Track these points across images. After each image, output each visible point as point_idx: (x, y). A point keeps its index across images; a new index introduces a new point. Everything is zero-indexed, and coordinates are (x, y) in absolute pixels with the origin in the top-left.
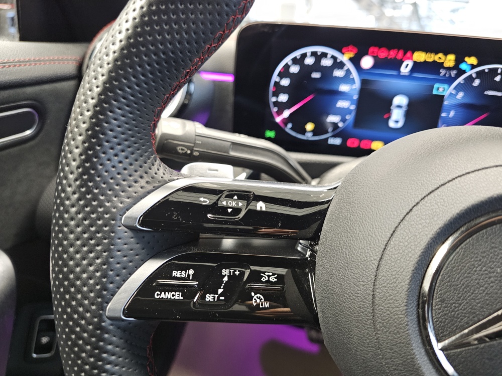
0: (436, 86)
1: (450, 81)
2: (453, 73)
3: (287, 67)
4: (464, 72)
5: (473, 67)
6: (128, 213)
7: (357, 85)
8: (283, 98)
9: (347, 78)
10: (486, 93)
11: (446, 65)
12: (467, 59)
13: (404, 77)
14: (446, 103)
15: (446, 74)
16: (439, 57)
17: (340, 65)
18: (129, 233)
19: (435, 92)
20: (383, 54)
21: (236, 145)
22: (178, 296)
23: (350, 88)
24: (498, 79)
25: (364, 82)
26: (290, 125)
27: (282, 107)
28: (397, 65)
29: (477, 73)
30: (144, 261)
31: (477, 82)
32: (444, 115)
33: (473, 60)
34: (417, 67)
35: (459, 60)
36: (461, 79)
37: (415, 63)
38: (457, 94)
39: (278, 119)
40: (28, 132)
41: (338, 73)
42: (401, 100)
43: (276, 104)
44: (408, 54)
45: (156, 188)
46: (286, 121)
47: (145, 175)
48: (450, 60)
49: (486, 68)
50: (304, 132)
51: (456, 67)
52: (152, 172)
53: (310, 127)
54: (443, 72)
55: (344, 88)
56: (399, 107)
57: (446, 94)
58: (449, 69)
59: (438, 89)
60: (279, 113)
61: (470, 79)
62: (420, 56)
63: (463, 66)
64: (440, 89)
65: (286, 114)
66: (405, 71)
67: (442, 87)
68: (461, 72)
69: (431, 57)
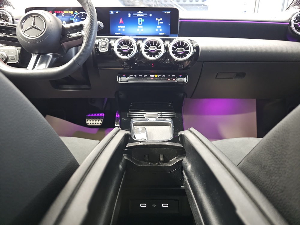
0: (71, 18)
1: (73, 17)
2: (74, 15)
4: (76, 15)
5: (77, 13)
11: (71, 13)
14: (74, 22)
16: (69, 12)
19: (71, 20)
20: (58, 12)
24: (83, 15)
28: (61, 14)
31: (79, 17)
33: (77, 12)
34: (66, 14)
35: (74, 12)
36: (75, 16)
37: (65, 14)
44: (63, 12)
48: (72, 12)
49: (80, 13)
51: (74, 14)
54: (71, 15)
56: (64, 24)
57: (73, 20)
61: (77, 16)
62: (65, 12)
63: (75, 13)
66: (63, 16)
67: (72, 18)
68: (75, 15)
69: (68, 12)
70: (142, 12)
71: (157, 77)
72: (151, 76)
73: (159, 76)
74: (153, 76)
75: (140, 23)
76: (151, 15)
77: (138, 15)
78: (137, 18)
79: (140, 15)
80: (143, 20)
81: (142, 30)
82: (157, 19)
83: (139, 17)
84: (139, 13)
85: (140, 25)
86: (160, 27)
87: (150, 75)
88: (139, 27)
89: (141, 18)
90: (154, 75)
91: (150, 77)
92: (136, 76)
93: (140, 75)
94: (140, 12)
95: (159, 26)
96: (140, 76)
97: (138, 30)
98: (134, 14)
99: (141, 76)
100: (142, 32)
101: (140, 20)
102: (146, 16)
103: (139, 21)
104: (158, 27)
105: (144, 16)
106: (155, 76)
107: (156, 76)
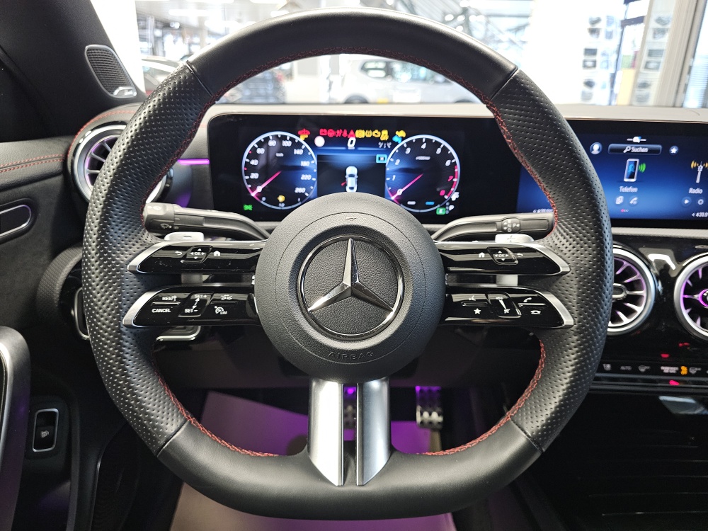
0: (378, 156)
1: (388, 151)
2: (389, 145)
3: (254, 149)
4: (397, 143)
5: (403, 139)
6: (131, 264)
7: (315, 161)
8: (255, 176)
9: (305, 156)
10: (417, 158)
11: (382, 139)
12: (397, 133)
13: (351, 151)
14: (388, 169)
15: (383, 146)
16: (376, 133)
17: (298, 145)
18: (133, 275)
19: (378, 161)
20: (331, 134)
21: (208, 219)
22: (167, 310)
23: (310, 163)
24: (424, 146)
25: (319, 158)
26: (264, 199)
27: (254, 183)
28: (344, 141)
29: (407, 143)
30: (143, 293)
31: (408, 151)
32: (388, 179)
33: (402, 134)
34: (360, 142)
35: (392, 135)
36: (396, 149)
37: (357, 139)
38: (395, 161)
39: (253, 194)
40: (24, 225)
41: (298, 152)
42: (352, 170)
43: (249, 181)
44: (352, 132)
45: (147, 248)
46: (260, 195)
47: (139, 241)
48: (384, 135)
49: (414, 138)
50: (277, 203)
51: (390, 140)
52: (144, 238)
53: (281, 198)
54: (381, 144)
55: (304, 164)
56: (352, 176)
57: (387, 162)
58: (385, 142)
59: (379, 159)
60: (253, 189)
61: (402, 149)
62: (361, 134)
63: (395, 139)
64: (381, 158)
65: (259, 189)
66: (351, 146)
67: (382, 156)
68: (395, 144)
69: (369, 134)
70: (644, 140)
71: (689, 374)
72: (666, 369)
73: (693, 371)
74: (673, 370)
75: (632, 176)
76: (674, 150)
77: (628, 148)
78: (622, 157)
79: (635, 150)
80: (643, 168)
81: (634, 201)
82: (693, 165)
83: (631, 154)
84: (632, 143)
85: (629, 184)
86: (699, 191)
87: (663, 368)
88: (623, 189)
89: (638, 160)
90: (677, 369)
91: (662, 373)
92: (608, 367)
93: (624, 365)
94: (637, 139)
95: (696, 186)
96: (623, 368)
97: (619, 200)
98: (612, 146)
99: (629, 368)
100: (633, 205)
101: (632, 165)
102: (657, 151)
103: (628, 169)
104: (692, 191)
105: (650, 151)
106: (680, 370)
107: (684, 370)
